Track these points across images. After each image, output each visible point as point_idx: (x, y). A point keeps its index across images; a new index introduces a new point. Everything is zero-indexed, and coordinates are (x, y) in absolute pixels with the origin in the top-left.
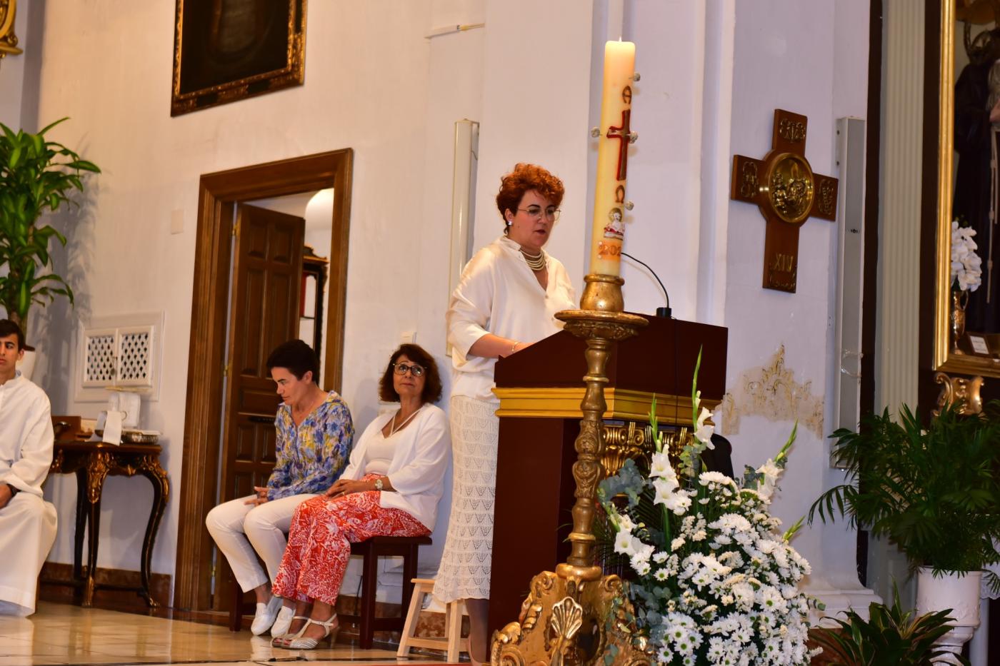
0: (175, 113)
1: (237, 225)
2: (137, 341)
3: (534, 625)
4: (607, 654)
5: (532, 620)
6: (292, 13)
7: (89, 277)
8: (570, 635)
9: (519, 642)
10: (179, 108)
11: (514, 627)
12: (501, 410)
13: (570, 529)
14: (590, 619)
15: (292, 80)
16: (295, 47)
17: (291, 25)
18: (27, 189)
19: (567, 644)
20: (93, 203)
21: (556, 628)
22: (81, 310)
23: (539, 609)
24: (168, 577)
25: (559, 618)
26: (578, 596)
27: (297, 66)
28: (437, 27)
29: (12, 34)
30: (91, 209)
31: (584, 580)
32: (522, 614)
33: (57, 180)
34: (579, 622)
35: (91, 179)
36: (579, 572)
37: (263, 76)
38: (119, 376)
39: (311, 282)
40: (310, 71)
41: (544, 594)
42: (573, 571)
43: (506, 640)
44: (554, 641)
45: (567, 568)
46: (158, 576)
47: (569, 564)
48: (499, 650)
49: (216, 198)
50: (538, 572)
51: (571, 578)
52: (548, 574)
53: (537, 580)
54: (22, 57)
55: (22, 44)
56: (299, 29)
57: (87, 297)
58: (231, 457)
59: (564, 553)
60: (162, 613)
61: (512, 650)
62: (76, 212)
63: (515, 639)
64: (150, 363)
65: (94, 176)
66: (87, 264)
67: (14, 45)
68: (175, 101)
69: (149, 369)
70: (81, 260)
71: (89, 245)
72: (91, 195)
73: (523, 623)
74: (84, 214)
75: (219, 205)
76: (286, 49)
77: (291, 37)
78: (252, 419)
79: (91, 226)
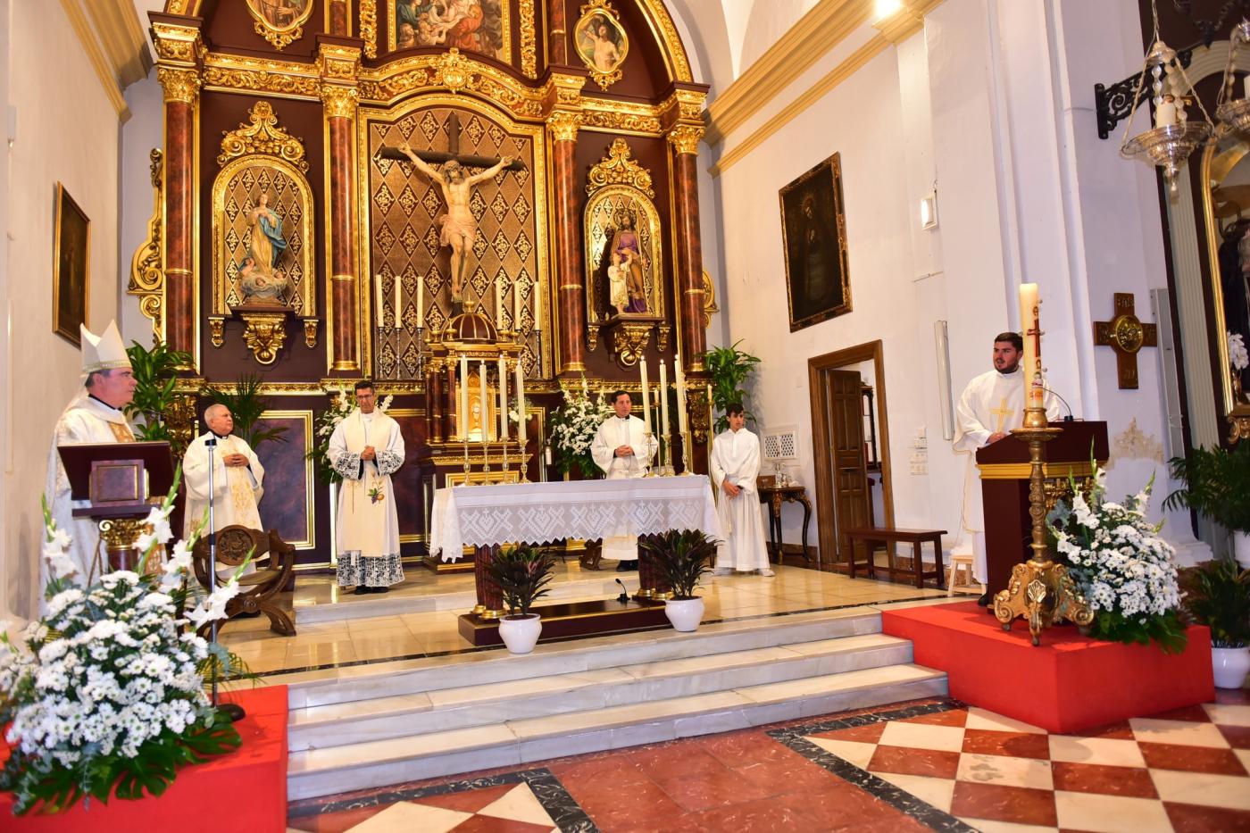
0: (792, 331)
1: (828, 379)
2: (787, 438)
3: (1017, 592)
4: (1061, 607)
5: (1016, 590)
6: (843, 277)
7: (762, 410)
8: (1040, 600)
9: (1010, 600)
10: (794, 329)
11: (1006, 593)
12: (982, 475)
13: (1032, 541)
14: (1050, 589)
15: (846, 309)
16: (846, 294)
17: (843, 283)
18: (729, 374)
19: (1039, 606)
20: (760, 376)
21: (1031, 597)
22: (760, 425)
23: (1019, 583)
24: (816, 548)
25: (1032, 591)
26: (1041, 579)
27: (849, 303)
28: (918, 276)
29: (714, 303)
30: (759, 378)
31: (1044, 570)
32: (1010, 586)
33: (742, 368)
34: (1044, 593)
35: (757, 365)
36: (1040, 565)
37: (832, 309)
38: (781, 455)
39: (866, 398)
40: (855, 304)
41: (1021, 576)
42: (1036, 565)
43: (1002, 599)
44: (1031, 604)
45: (1032, 563)
46: (811, 547)
47: (1034, 560)
48: (999, 604)
49: (817, 369)
50: (1016, 564)
51: (1036, 570)
52: (1022, 565)
53: (1015, 569)
54: (720, 313)
55: (719, 307)
56: (847, 285)
57: (762, 419)
58: (839, 490)
59: (1029, 554)
60: (815, 567)
61: (1006, 604)
62: (752, 381)
63: (1007, 599)
64: (795, 447)
65: (758, 363)
66: (761, 405)
67: (716, 308)
68: (791, 325)
69: (795, 451)
70: (757, 402)
71: (760, 396)
72: (758, 372)
73: (1010, 591)
74: (756, 381)
75: (819, 372)
76: (842, 295)
77: (844, 289)
78: (847, 470)
79: (759, 387)
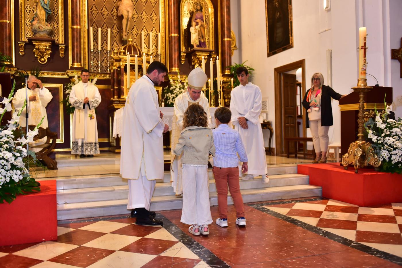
0: (268, 57)
1: (282, 78)
3: (351, 154)
4: (368, 159)
5: (350, 153)
6: (290, 33)
8: (359, 155)
9: (348, 157)
10: (269, 55)
11: (347, 154)
12: (341, 109)
13: (358, 133)
14: (364, 152)
15: (291, 47)
16: (291, 40)
17: (290, 35)
19: (359, 157)
20: (254, 77)
21: (356, 154)
23: (352, 150)
24: (274, 148)
25: (357, 152)
26: (360, 147)
27: (292, 44)
28: (321, 31)
29: (236, 45)
31: (362, 144)
32: (348, 152)
34: (361, 153)
35: (253, 72)
36: (361, 142)
37: (285, 47)
39: (298, 88)
40: (295, 44)
41: (353, 147)
42: (359, 142)
43: (345, 157)
44: (356, 157)
45: (358, 142)
46: (272, 148)
47: (358, 141)
48: (344, 159)
49: (278, 73)
50: (351, 143)
51: (359, 144)
52: (353, 143)
53: (351, 145)
54: (238, 50)
55: (238, 47)
56: (292, 36)
58: (285, 124)
59: (357, 138)
60: (273, 155)
61: (347, 159)
63: (347, 157)
64: (267, 106)
67: (236, 48)
69: (267, 108)
72: (253, 75)
73: (348, 154)
74: (252, 79)
75: (278, 74)
76: (289, 40)
77: (290, 38)
78: (289, 116)
